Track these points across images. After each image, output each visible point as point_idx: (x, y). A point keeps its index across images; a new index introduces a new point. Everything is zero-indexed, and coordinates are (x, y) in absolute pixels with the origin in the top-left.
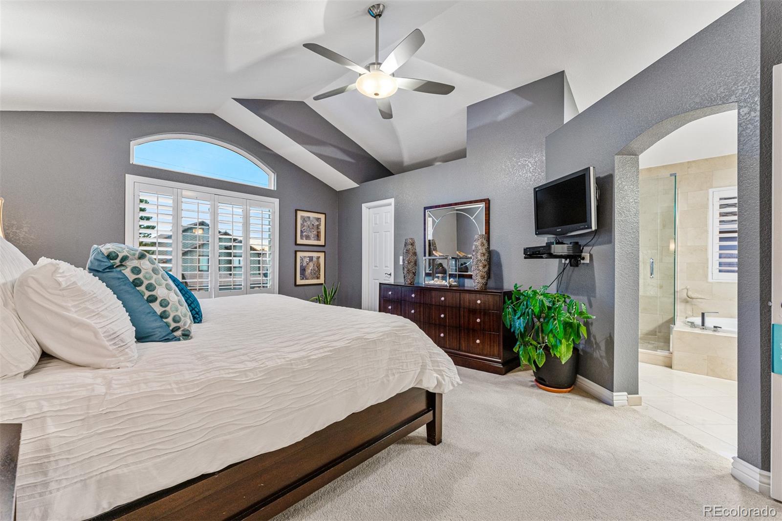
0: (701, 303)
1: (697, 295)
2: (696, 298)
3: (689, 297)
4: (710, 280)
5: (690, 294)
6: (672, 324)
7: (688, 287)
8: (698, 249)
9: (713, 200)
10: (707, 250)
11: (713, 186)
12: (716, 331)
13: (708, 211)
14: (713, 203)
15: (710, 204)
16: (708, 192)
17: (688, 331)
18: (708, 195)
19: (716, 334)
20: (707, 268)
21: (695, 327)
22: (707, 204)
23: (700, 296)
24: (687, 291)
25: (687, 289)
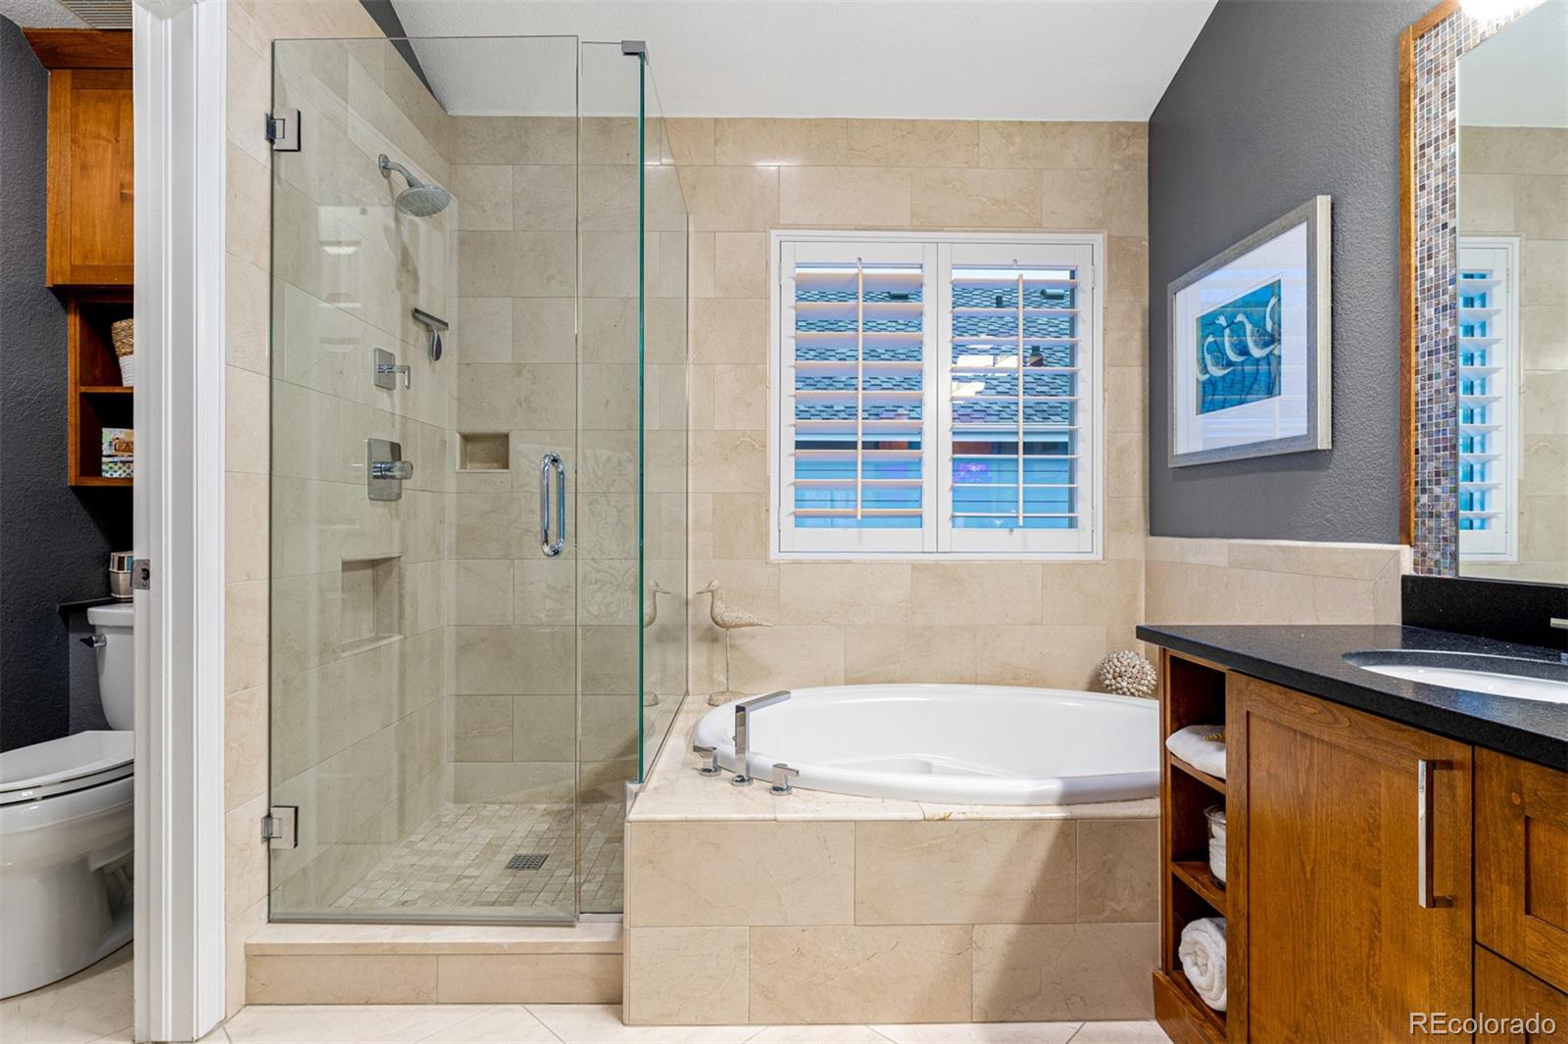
0: (752, 637)
1: (741, 614)
2: (737, 626)
3: (716, 623)
4: (774, 555)
5: (720, 608)
6: (632, 781)
7: (715, 584)
8: (742, 442)
9: (780, 268)
10: (765, 446)
11: (781, 222)
12: (782, 789)
13: (767, 309)
14: (780, 279)
15: (772, 282)
16: (768, 240)
17: (682, 816)
18: (768, 251)
19: (780, 816)
20: (767, 510)
21: (717, 769)
22: (766, 283)
23: (747, 617)
24: (713, 597)
25: (712, 592)
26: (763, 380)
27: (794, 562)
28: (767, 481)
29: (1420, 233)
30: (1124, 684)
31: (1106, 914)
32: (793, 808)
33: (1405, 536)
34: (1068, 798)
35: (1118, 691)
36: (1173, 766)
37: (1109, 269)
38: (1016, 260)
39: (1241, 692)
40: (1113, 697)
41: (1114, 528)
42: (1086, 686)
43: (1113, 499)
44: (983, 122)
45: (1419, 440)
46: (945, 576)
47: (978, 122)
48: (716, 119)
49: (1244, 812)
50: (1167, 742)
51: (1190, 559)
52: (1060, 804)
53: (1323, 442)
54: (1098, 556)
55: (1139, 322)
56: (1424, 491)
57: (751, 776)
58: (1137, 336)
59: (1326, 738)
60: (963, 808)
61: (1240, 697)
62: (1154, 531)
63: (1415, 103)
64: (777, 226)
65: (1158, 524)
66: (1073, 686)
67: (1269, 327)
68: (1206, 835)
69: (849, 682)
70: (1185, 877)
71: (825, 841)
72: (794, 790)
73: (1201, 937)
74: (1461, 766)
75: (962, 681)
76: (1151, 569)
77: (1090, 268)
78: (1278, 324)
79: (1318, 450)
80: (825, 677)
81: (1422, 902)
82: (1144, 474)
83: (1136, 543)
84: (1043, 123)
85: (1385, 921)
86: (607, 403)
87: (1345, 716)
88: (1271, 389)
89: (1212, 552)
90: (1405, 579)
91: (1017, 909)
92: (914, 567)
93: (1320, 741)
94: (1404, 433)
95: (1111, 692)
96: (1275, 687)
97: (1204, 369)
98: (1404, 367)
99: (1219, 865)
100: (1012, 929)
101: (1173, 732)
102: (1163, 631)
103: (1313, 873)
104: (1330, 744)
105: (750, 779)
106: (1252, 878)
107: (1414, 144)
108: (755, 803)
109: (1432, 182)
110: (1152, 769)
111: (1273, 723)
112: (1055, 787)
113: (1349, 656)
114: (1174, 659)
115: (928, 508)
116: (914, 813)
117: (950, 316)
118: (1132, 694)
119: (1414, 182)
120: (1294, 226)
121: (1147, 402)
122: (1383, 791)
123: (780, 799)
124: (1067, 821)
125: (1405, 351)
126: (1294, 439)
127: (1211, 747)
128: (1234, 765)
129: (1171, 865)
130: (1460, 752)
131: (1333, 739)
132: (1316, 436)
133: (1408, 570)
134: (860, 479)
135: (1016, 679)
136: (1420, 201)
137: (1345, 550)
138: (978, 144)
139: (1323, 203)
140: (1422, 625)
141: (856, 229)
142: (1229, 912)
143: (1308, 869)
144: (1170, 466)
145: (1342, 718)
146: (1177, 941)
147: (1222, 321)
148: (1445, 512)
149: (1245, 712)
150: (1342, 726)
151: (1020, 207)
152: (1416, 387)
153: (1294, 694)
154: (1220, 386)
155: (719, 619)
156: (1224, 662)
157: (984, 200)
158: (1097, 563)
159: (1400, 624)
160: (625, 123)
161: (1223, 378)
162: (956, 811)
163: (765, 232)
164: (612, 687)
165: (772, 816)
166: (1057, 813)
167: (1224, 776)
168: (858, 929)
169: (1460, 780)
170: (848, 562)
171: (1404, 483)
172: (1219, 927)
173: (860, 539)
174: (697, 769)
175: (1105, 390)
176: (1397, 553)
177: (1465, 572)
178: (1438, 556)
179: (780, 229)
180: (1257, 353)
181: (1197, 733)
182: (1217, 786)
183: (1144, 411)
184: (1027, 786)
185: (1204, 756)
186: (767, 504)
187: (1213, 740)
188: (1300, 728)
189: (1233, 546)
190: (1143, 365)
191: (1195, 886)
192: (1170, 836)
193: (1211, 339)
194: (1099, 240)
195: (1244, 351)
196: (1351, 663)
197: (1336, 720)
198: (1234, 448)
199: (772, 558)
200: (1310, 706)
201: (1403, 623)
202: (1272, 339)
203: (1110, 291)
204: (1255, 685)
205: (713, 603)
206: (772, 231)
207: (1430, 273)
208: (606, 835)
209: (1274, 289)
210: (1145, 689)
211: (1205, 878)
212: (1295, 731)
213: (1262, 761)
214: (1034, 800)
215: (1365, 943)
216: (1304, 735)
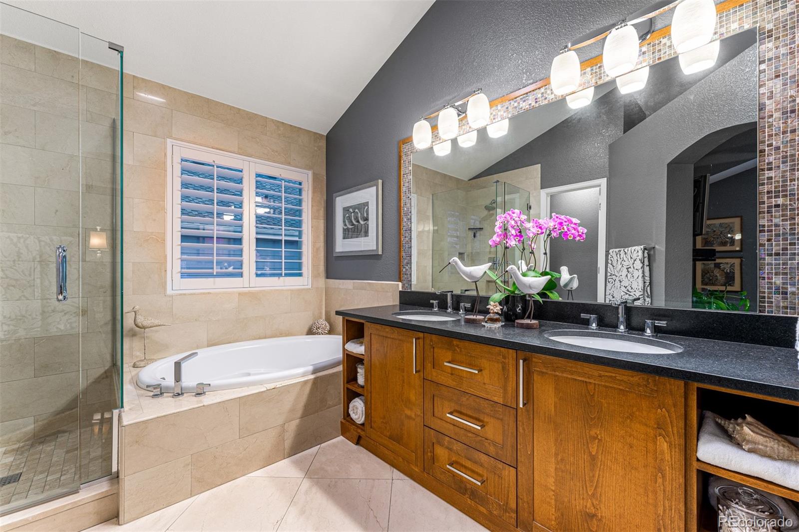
0: (157, 331)
1: (153, 321)
2: (150, 327)
3: (137, 326)
4: (169, 291)
5: (141, 320)
7: (137, 307)
8: (151, 238)
9: (172, 157)
10: (164, 241)
11: (173, 136)
12: (202, 394)
13: (165, 176)
14: (172, 163)
15: (168, 162)
16: (165, 143)
17: (155, 416)
18: (165, 148)
19: (205, 404)
20: (166, 271)
21: (162, 394)
22: (165, 163)
23: (157, 322)
24: (135, 314)
25: (135, 312)
26: (163, 209)
27: (181, 295)
28: (166, 257)
29: (403, 198)
30: (320, 331)
31: (327, 406)
32: (208, 399)
33: (400, 280)
34: (315, 371)
35: (318, 334)
36: (347, 354)
37: (314, 184)
38: (280, 175)
39: (369, 328)
40: (316, 336)
41: (315, 276)
42: (306, 333)
43: (315, 267)
44: (268, 118)
45: (403, 254)
46: (254, 297)
47: (266, 117)
48: (134, 76)
49: (370, 362)
50: (345, 347)
51: (341, 287)
52: (312, 374)
53: (380, 253)
54: (310, 287)
55: (323, 204)
56: (404, 268)
57: (183, 392)
58: (322, 209)
59: (391, 337)
60: (280, 383)
61: (369, 329)
62: (328, 276)
63: (402, 161)
64: (171, 137)
65: (329, 274)
66: (302, 334)
67: (365, 215)
68: (356, 372)
69: (209, 345)
70: (350, 387)
71: (227, 409)
72: (207, 393)
73: (356, 404)
74: (421, 338)
75: (260, 338)
76: (327, 290)
77: (307, 183)
78: (368, 214)
79: (378, 255)
80: (197, 345)
81: (414, 373)
82: (324, 257)
83: (322, 282)
84: (291, 126)
85: (405, 381)
86: (57, 211)
87: (396, 330)
88: (366, 234)
89: (348, 284)
90: (400, 291)
91: (299, 413)
92: (239, 294)
93: (390, 338)
94: (400, 252)
95: (315, 334)
96: (379, 325)
97: (345, 225)
98: (400, 233)
99: (361, 380)
100: (298, 421)
101: (347, 343)
102: (344, 312)
103: (388, 374)
104: (393, 338)
105: (182, 394)
106: (372, 381)
107: (402, 173)
108: (188, 403)
109: (406, 185)
110: (340, 356)
111: (378, 335)
112: (311, 368)
113: (392, 314)
114: (347, 320)
115: (245, 269)
116: (263, 389)
117: (255, 192)
118: (322, 334)
119: (402, 184)
120: (372, 186)
121: (326, 232)
122: (405, 348)
123: (201, 398)
124: (316, 379)
125: (400, 229)
126: (373, 250)
127: (358, 346)
128: (367, 349)
129: (346, 385)
130: (421, 335)
131: (393, 337)
132: (378, 250)
133: (401, 289)
134: (215, 257)
135: (281, 334)
136: (404, 189)
137: (386, 284)
138: (266, 126)
139: (380, 181)
140: (404, 304)
141: (212, 148)
142: (365, 394)
143: (387, 373)
144: (334, 255)
145: (396, 331)
146: (348, 408)
147: (351, 210)
148: (409, 273)
149: (370, 333)
150: (395, 333)
151: (282, 155)
152: (402, 239)
153: (383, 326)
154: (350, 230)
155: (140, 325)
156: (365, 320)
157: (268, 149)
158: (310, 289)
159: (398, 304)
160: (70, 58)
161: (352, 228)
162: (278, 385)
163: (164, 139)
164: (61, 369)
165: (202, 405)
166: (312, 377)
167: (364, 354)
168: (241, 439)
169: (421, 341)
170: (209, 293)
171: (400, 265)
172: (361, 399)
173: (214, 284)
174: (150, 396)
175: (312, 227)
176: (398, 285)
177: (413, 289)
178: (407, 285)
179: (172, 139)
180: (362, 222)
181: (353, 342)
182: (361, 357)
183: (324, 236)
184: (301, 370)
185: (357, 349)
186: (166, 267)
187: (358, 343)
188: (384, 335)
189: (354, 282)
190: (324, 220)
191: (354, 389)
192: (346, 376)
193: (347, 215)
194: (310, 173)
195: (358, 221)
196: (394, 316)
197: (394, 332)
198: (355, 251)
199: (168, 293)
200: (388, 329)
201: (400, 303)
202: (366, 219)
203: (314, 192)
204: (373, 325)
205: (135, 317)
206: (168, 139)
207: (406, 209)
208: (65, 450)
209: (367, 204)
210: (326, 332)
211: (356, 386)
212: (384, 336)
213: (375, 346)
214: (304, 375)
215: (401, 388)
216: (386, 337)
